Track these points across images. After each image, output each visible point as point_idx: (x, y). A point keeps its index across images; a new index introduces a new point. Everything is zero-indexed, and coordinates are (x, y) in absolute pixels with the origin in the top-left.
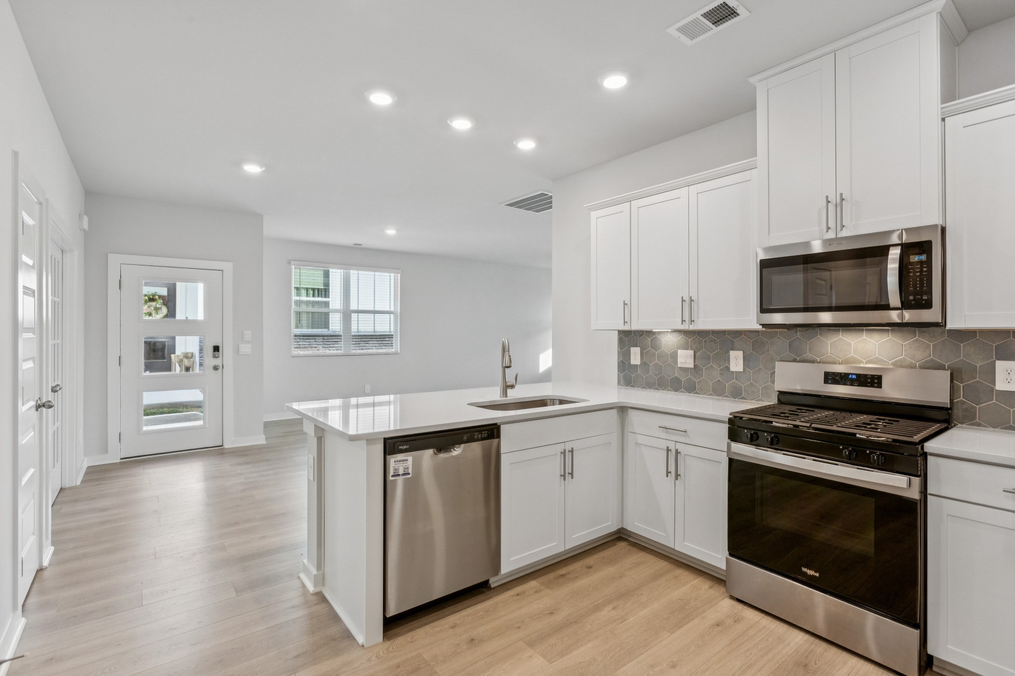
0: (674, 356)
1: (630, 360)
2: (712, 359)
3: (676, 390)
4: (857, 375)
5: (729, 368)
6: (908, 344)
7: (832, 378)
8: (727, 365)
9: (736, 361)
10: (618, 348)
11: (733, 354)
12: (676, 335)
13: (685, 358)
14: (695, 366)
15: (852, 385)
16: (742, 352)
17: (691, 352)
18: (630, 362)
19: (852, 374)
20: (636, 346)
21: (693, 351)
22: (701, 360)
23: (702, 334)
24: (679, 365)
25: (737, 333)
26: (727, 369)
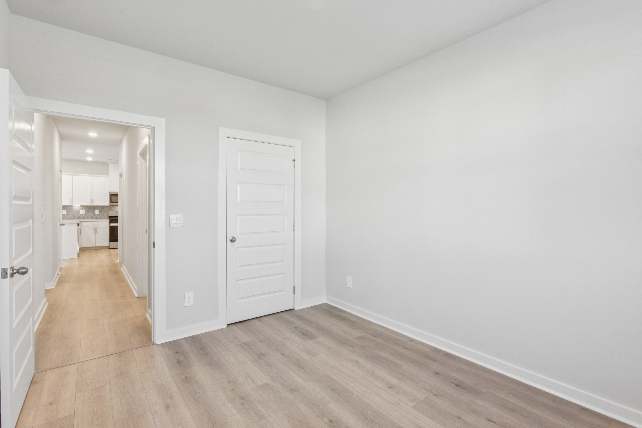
0: (79, 212)
2: (90, 211)
3: (78, 219)
9: (97, 212)
11: (96, 210)
13: (82, 212)
14: (86, 213)
16: (98, 210)
17: (84, 210)
22: (87, 212)
23: (87, 206)
24: (80, 213)
25: (97, 206)
26: (95, 213)
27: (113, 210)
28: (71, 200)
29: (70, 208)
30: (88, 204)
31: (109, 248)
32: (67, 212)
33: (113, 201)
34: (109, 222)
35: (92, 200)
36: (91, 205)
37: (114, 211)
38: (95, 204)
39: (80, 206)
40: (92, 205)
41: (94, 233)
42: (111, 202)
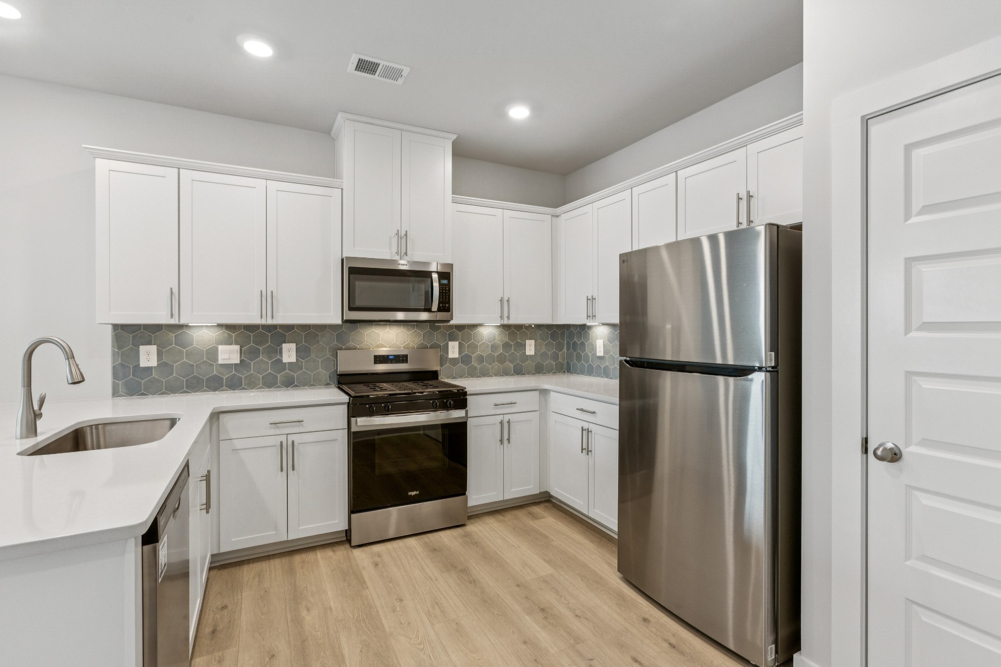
0: (213, 353)
1: (139, 361)
2: (262, 353)
3: (215, 389)
4: (394, 355)
5: (282, 360)
6: (411, 333)
7: (379, 359)
8: (278, 357)
9: (289, 353)
10: (113, 346)
11: (285, 346)
12: (217, 329)
13: (229, 354)
14: (241, 361)
15: (391, 363)
16: (295, 344)
17: (237, 347)
18: (139, 364)
19: (391, 355)
20: (149, 343)
21: (239, 346)
22: (248, 354)
23: (250, 328)
24: (220, 362)
25: (289, 328)
26: (280, 361)
27: (351, 344)
28: (175, 297)
29: (172, 336)
30: (254, 318)
31: (346, 538)
32: (160, 354)
33: (358, 303)
34: (343, 410)
35: (267, 299)
36: (263, 322)
37: (355, 349)
38: (282, 318)
39: (220, 326)
40: (270, 322)
41: (282, 470)
42: (351, 309)
